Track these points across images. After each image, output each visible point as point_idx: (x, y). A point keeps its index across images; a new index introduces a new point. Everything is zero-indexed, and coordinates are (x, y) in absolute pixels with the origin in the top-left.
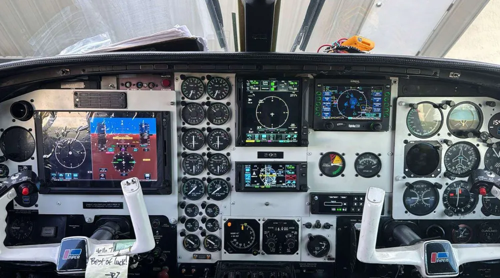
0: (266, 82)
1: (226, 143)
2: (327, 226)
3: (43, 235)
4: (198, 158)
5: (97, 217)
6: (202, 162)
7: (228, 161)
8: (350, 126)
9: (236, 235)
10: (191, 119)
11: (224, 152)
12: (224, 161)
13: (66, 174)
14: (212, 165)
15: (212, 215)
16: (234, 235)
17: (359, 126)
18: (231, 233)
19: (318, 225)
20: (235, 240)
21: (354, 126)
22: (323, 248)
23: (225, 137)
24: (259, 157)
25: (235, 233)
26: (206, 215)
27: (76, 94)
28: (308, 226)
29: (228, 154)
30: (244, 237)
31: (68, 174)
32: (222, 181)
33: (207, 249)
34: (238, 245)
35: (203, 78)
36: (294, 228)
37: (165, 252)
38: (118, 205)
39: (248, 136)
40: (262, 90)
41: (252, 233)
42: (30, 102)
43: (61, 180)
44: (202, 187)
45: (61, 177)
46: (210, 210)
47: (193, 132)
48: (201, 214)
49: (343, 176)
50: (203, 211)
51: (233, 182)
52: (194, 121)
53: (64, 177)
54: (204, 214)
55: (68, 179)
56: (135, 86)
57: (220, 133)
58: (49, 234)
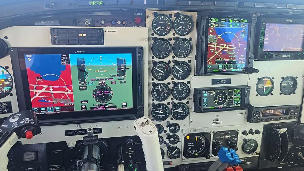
0: (224, 20)
1: (187, 74)
2: (257, 132)
3: (25, 160)
4: (164, 87)
5: (78, 142)
6: (167, 90)
7: (188, 88)
8: (284, 56)
9: (191, 145)
10: (159, 54)
11: (185, 81)
12: (184, 88)
13: (48, 107)
14: (175, 92)
15: (174, 131)
16: (190, 145)
17: (289, 56)
18: (188, 144)
19: (251, 132)
20: (190, 148)
21: (286, 56)
22: (252, 147)
23: (186, 68)
24: (212, 84)
25: (191, 144)
26: (169, 132)
27: (52, 30)
28: (244, 133)
29: (189, 82)
30: (198, 145)
31: (50, 108)
32: (183, 104)
33: (170, 157)
34: (192, 152)
35: (171, 16)
36: (235, 136)
37: (136, 163)
38: (97, 131)
39: (208, 66)
40: (221, 26)
41: (203, 143)
42: (4, 39)
43: (44, 113)
44: (166, 110)
45: (43, 110)
46: (172, 128)
47: (160, 65)
48: (165, 131)
49: (272, 94)
50: (167, 129)
51: (191, 105)
52: (162, 55)
53: (46, 110)
54: (168, 131)
55: (51, 112)
56: (110, 23)
57: (183, 64)
58: (31, 158)
